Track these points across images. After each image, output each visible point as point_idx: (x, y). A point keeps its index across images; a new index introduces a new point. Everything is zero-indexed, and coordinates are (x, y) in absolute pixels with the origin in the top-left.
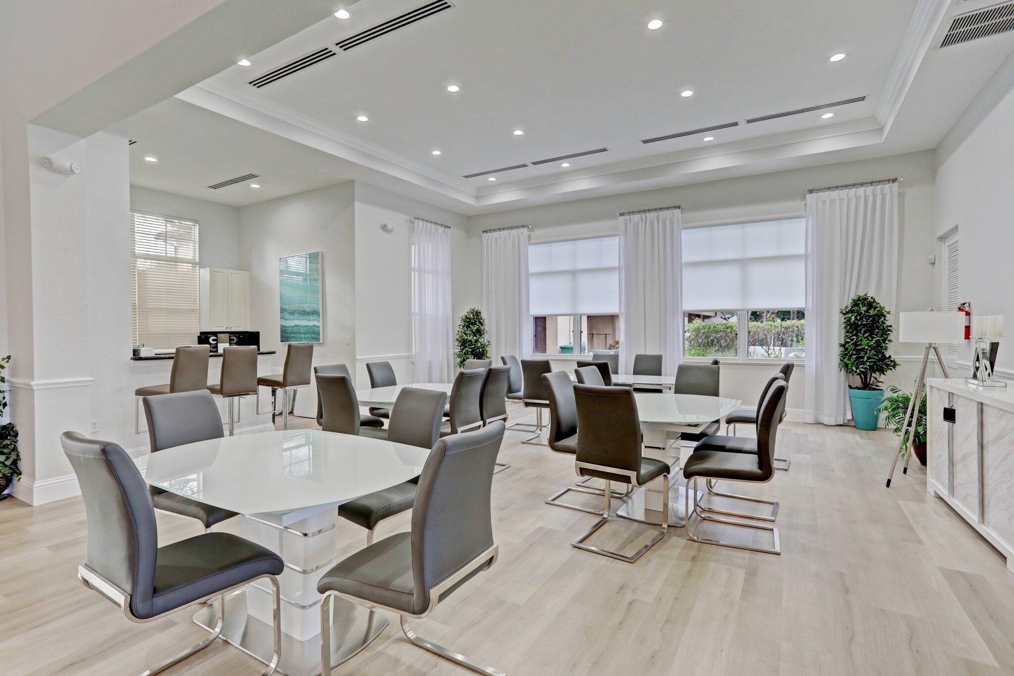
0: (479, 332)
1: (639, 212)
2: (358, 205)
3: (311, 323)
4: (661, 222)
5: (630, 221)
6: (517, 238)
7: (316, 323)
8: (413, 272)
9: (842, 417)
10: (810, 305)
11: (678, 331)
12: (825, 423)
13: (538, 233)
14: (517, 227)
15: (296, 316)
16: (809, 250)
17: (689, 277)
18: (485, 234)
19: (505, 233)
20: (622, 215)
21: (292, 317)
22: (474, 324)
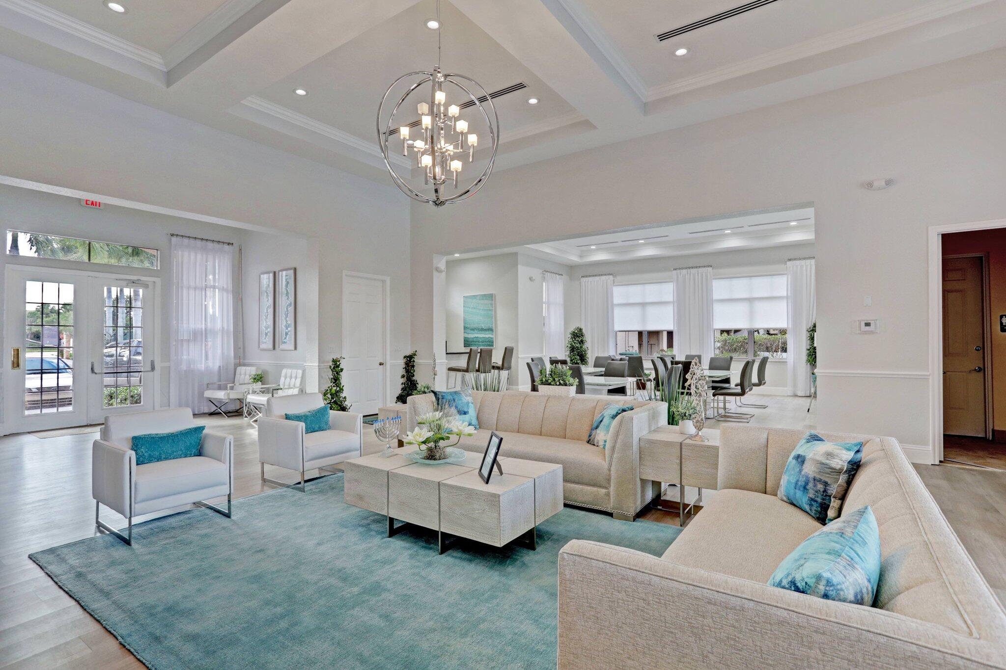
0: (582, 342)
1: (686, 268)
2: (520, 267)
3: (487, 336)
4: (700, 275)
5: (680, 273)
6: (605, 282)
7: (491, 336)
8: (544, 305)
9: (809, 392)
10: (790, 326)
11: (711, 342)
12: (799, 395)
13: (619, 278)
14: (605, 275)
15: (476, 331)
16: (789, 294)
17: (718, 309)
18: (583, 278)
19: (597, 278)
20: (675, 269)
21: (472, 332)
22: (579, 337)
